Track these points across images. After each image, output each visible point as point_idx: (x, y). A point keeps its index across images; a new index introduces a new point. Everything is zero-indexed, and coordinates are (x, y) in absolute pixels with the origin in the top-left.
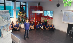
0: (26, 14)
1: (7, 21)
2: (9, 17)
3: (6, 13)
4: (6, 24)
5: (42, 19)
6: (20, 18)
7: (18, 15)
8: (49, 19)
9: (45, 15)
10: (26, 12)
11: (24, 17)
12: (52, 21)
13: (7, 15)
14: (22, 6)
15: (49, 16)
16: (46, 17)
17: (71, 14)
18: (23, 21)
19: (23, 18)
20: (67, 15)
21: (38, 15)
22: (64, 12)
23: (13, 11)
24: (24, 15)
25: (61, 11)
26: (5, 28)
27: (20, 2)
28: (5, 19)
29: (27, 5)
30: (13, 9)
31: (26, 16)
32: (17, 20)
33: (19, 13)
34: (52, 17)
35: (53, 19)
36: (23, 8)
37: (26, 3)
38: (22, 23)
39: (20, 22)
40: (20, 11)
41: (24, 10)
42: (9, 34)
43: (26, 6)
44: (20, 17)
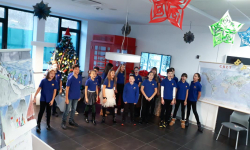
0: (78, 61)
1: (22, 87)
9: (144, 68)
10: (78, 56)
13: (24, 65)
14: (68, 33)
16: (145, 74)
19: (66, 73)
23: (34, 47)
24: (71, 64)
25: (198, 57)
27: (60, 18)
29: (84, 30)
30: (35, 39)
33: (53, 58)
36: (68, 39)
37: (80, 22)
38: (63, 91)
40: (57, 48)
41: (72, 47)
42: (26, 134)
43: (78, 32)
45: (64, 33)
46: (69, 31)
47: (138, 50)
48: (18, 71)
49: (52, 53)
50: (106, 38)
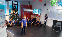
0: (18, 12)
1: (3, 18)
2: (4, 15)
3: (1, 11)
4: (2, 21)
5: (32, 16)
6: (12, 16)
7: (11, 13)
8: (38, 16)
9: (35, 13)
10: (18, 10)
11: (17, 14)
12: (40, 18)
13: (3, 13)
14: (15, 5)
15: (38, 14)
16: (35, 14)
17: (55, 12)
18: (15, 18)
19: (15, 15)
20: (52, 13)
21: (28, 13)
22: (50, 11)
23: (6, 9)
24: (16, 13)
25: (48, 9)
26: (1, 24)
27: (13, 1)
28: (1, 17)
29: (19, 4)
30: (6, 7)
31: (18, 13)
32: (10, 17)
33: (11, 11)
34: (40, 14)
35: (41, 16)
36: (15, 7)
37: (18, 2)
38: (14, 20)
39: (13, 19)
40: (12, 9)
41: (16, 8)
42: (5, 30)
44: (12, 14)
45: (14, 5)
46: (15, 4)
47: (33, 8)
48: (1, 15)
49: (11, 10)
50: (24, 6)
